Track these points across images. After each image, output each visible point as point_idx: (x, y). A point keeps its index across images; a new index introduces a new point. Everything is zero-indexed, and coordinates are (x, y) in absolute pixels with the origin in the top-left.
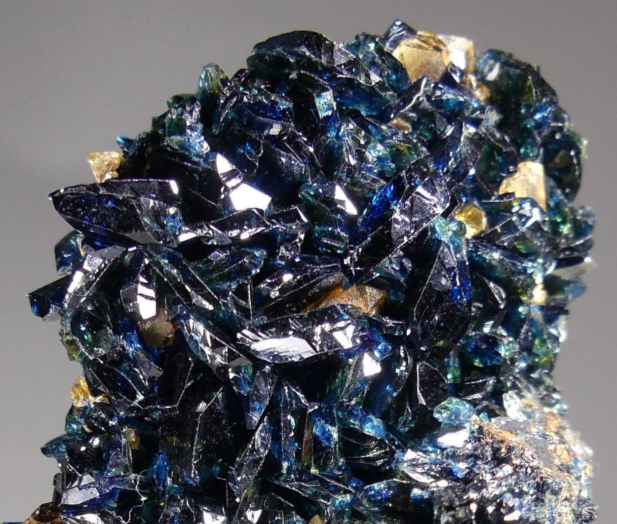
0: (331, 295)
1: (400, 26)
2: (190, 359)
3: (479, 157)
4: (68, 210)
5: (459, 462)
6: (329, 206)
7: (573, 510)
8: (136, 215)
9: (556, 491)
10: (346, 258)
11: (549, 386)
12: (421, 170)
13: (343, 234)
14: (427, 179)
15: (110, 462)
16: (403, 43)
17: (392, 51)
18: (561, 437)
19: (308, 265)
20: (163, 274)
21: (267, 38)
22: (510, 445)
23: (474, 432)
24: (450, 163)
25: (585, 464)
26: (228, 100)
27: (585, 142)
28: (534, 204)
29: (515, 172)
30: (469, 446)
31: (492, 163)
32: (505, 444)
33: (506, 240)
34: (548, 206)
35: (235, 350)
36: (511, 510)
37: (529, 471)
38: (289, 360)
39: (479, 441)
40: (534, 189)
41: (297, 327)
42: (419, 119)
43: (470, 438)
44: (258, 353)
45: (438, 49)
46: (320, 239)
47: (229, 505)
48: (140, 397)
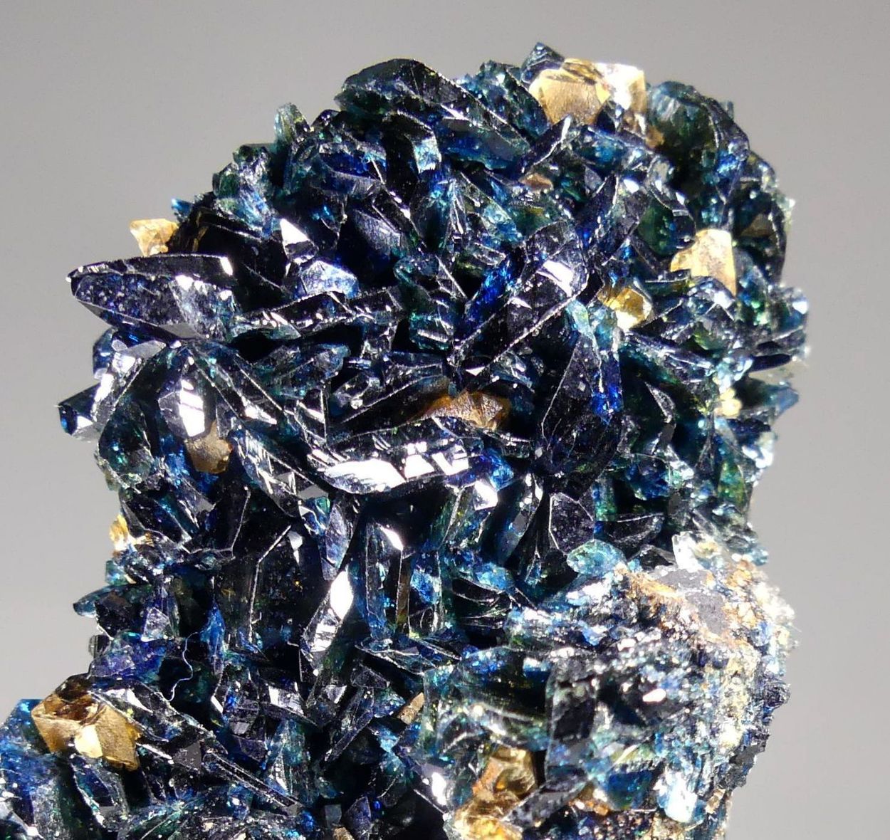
0: (435, 405)
1: (542, 51)
2: (246, 488)
3: (638, 223)
4: (88, 295)
5: (595, 625)
6: (428, 288)
7: (749, 689)
8: (173, 302)
9: (718, 663)
10: (449, 356)
11: (738, 526)
12: (548, 240)
13: (446, 325)
14: (558, 252)
15: (148, 622)
16: (545, 73)
17: (528, 85)
18: (749, 593)
19: (398, 366)
20: (210, 377)
21: (360, 70)
22: (662, 602)
23: (617, 585)
24: (597, 231)
25: (778, 628)
26: (301, 150)
27: (792, 203)
28: (718, 286)
29: (691, 242)
30: (610, 603)
31: (661, 232)
32: (654, 601)
33: (674, 334)
34: (739, 288)
35: (303, 477)
36: (652, 686)
37: (685, 637)
38: (372, 489)
39: (624, 597)
40: (719, 266)
41: (383, 446)
42: (563, 174)
43: (611, 592)
44: (333, 480)
45: (590, 82)
46: (416, 331)
47: (304, 679)
48: (187, 538)
